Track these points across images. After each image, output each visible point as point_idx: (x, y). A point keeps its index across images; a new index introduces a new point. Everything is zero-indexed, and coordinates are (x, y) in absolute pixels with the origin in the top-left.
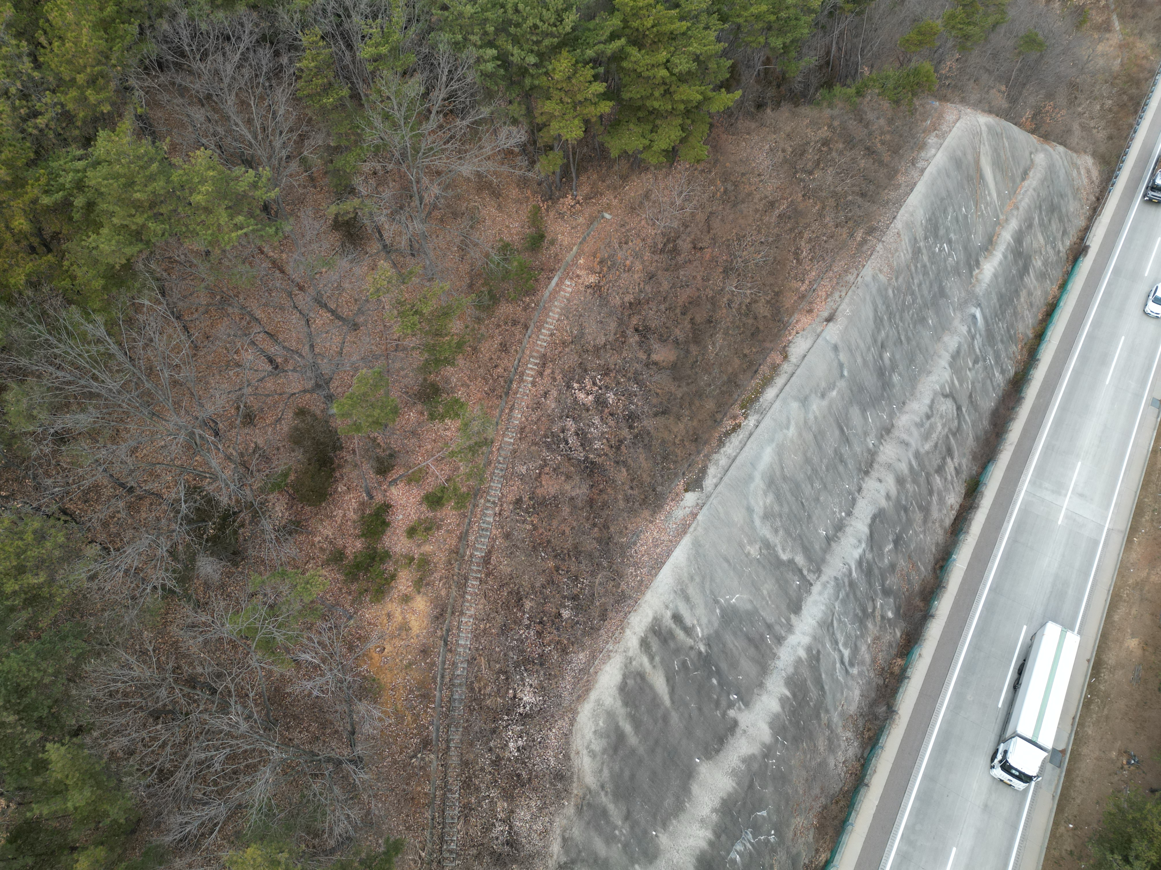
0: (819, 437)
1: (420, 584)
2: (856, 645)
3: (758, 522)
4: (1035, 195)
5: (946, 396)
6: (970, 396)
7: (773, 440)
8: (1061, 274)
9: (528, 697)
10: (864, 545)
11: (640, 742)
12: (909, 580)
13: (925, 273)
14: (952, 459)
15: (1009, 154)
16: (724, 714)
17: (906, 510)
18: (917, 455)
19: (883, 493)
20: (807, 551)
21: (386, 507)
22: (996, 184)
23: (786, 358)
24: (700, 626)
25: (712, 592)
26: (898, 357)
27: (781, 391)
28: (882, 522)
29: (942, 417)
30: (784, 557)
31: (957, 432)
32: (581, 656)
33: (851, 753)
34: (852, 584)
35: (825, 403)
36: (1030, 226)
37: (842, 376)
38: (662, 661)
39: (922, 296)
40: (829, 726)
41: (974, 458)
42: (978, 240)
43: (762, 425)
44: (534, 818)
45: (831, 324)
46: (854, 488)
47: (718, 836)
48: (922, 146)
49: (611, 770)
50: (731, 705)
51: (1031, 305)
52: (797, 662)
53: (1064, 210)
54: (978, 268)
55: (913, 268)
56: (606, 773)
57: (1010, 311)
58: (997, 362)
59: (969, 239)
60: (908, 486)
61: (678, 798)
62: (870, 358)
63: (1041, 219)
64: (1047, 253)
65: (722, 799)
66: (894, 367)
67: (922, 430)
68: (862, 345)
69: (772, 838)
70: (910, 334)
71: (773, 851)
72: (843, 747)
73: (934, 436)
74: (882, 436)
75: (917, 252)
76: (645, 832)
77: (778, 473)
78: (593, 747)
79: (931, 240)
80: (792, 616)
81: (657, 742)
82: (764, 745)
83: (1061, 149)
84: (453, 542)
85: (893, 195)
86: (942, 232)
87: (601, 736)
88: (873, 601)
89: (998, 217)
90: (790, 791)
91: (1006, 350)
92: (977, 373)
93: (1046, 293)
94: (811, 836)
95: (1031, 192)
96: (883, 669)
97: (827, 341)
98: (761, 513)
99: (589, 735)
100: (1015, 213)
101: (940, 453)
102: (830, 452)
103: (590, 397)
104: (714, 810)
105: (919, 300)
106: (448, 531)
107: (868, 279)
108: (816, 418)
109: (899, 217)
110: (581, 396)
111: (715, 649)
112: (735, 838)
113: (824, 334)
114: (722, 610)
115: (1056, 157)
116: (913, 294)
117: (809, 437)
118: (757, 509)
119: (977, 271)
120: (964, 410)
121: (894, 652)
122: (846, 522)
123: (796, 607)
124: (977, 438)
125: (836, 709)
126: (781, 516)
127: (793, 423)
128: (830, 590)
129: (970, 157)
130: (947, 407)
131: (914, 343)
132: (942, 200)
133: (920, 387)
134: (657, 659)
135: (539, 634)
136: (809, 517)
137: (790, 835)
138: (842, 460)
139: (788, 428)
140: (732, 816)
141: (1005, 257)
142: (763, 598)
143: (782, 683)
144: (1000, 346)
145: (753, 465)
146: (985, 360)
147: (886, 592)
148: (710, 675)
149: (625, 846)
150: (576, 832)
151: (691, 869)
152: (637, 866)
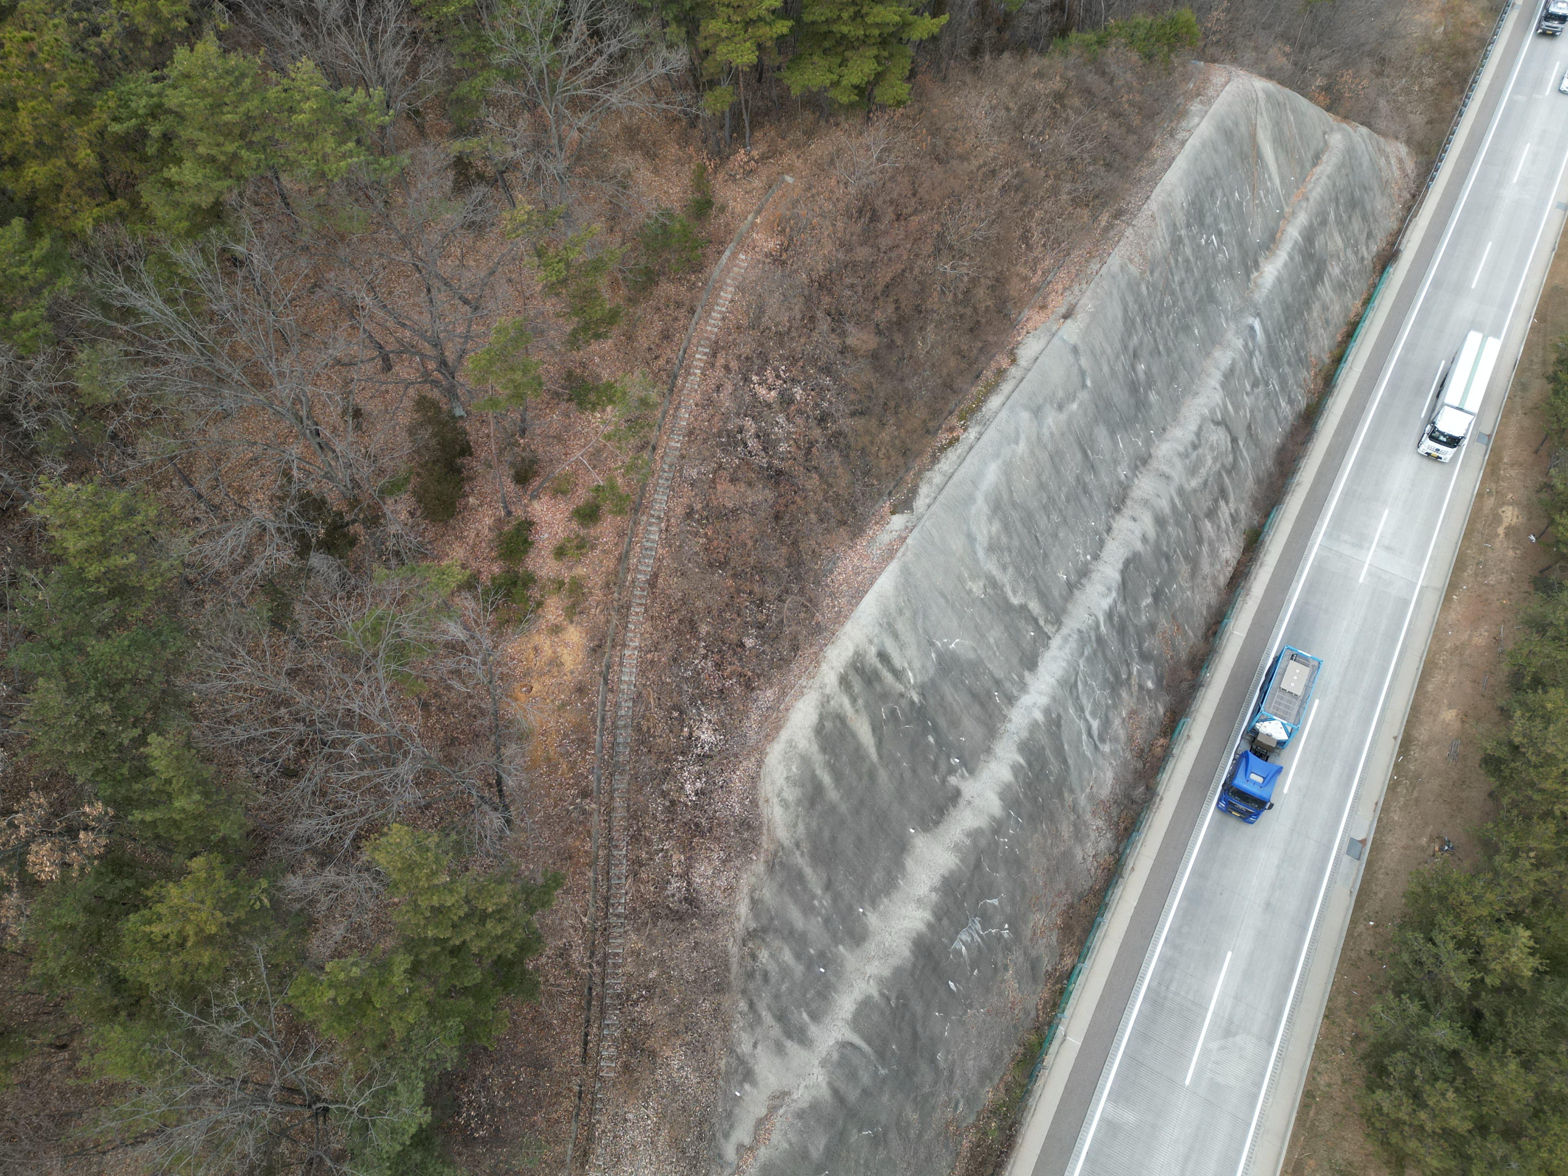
0: (1056, 458)
1: (573, 611)
2: (1107, 717)
3: (981, 554)
4: (1330, 184)
5: (1217, 423)
6: (1249, 427)
7: (998, 456)
8: (1365, 287)
9: (706, 735)
10: (1114, 594)
11: (841, 799)
12: (1173, 645)
13: (1189, 270)
14: (1227, 503)
15: (1295, 131)
16: (944, 781)
17: (1168, 558)
18: (1181, 492)
19: (1138, 534)
20: (1043, 597)
21: (527, 525)
22: (1279, 167)
23: (1014, 361)
24: (912, 670)
25: (926, 632)
26: (1155, 370)
27: (1008, 398)
28: (1137, 569)
29: (1212, 448)
30: (1015, 601)
31: (1232, 470)
32: (769, 693)
33: (1102, 845)
34: (1100, 640)
35: (1063, 417)
36: (1324, 222)
37: (1084, 386)
38: (867, 706)
39: (1185, 298)
40: (1074, 809)
41: (1255, 503)
42: (1256, 235)
43: (985, 438)
44: (717, 873)
45: (1069, 321)
46: (1102, 527)
47: (939, 919)
48: (1182, 114)
49: (807, 826)
50: (952, 770)
51: (1327, 322)
52: (1033, 726)
53: (1369, 207)
54: (1257, 270)
55: (1172, 261)
56: (801, 828)
57: (1298, 328)
58: (1282, 389)
59: (1245, 234)
60: (1170, 529)
61: (889, 873)
62: (1119, 367)
63: (1338, 216)
64: (1347, 258)
65: (943, 876)
66: (1150, 383)
67: (1187, 462)
68: (1109, 351)
69: (1005, 933)
70: (1170, 344)
71: (1007, 949)
72: (1093, 837)
73: (1203, 471)
74: (1136, 467)
75: (1176, 242)
76: (851, 909)
77: (1005, 497)
78: (785, 795)
79: (1195, 229)
80: (1026, 673)
81: (862, 802)
82: (993, 818)
83: (1364, 130)
84: (610, 563)
85: (1146, 172)
86: (1209, 220)
87: (795, 785)
88: (1128, 665)
89: (1282, 210)
90: (1027, 880)
91: (1295, 375)
92: (1257, 399)
93: (1346, 309)
94: (1054, 938)
95: (1324, 180)
96: (1142, 750)
97: (1064, 341)
98: (986, 544)
99: (781, 781)
100: (1304, 205)
101: (1211, 493)
102: (1071, 479)
103: (773, 393)
104: (934, 889)
105: (1181, 303)
106: (604, 552)
107: (1115, 268)
108: (1052, 434)
109: (1153, 196)
110: (762, 391)
111: (931, 701)
112: (960, 925)
113: (1060, 333)
114: (940, 655)
115: (1357, 139)
116: (1173, 294)
117: (1044, 457)
118: (979, 538)
119: (1256, 274)
120: (1241, 443)
121: (1156, 730)
122: (1092, 567)
123: (1031, 663)
124: (1259, 481)
125: (1083, 791)
126: (1010, 550)
127: (1023, 437)
128: (1072, 644)
129: (1243, 129)
130: (1218, 436)
131: (1175, 356)
132: (1208, 179)
133: (1184, 410)
135: (718, 666)
136: (1046, 555)
137: (1029, 933)
138: (1086, 491)
139: (1017, 442)
140: (956, 898)
141: (1292, 258)
142: (990, 647)
143: (1014, 748)
144: (1287, 369)
145: (975, 484)
146: (1267, 384)
147: (1145, 657)
148: (925, 731)
149: (827, 921)
150: (767, 894)
151: (907, 953)
152: (841, 947)
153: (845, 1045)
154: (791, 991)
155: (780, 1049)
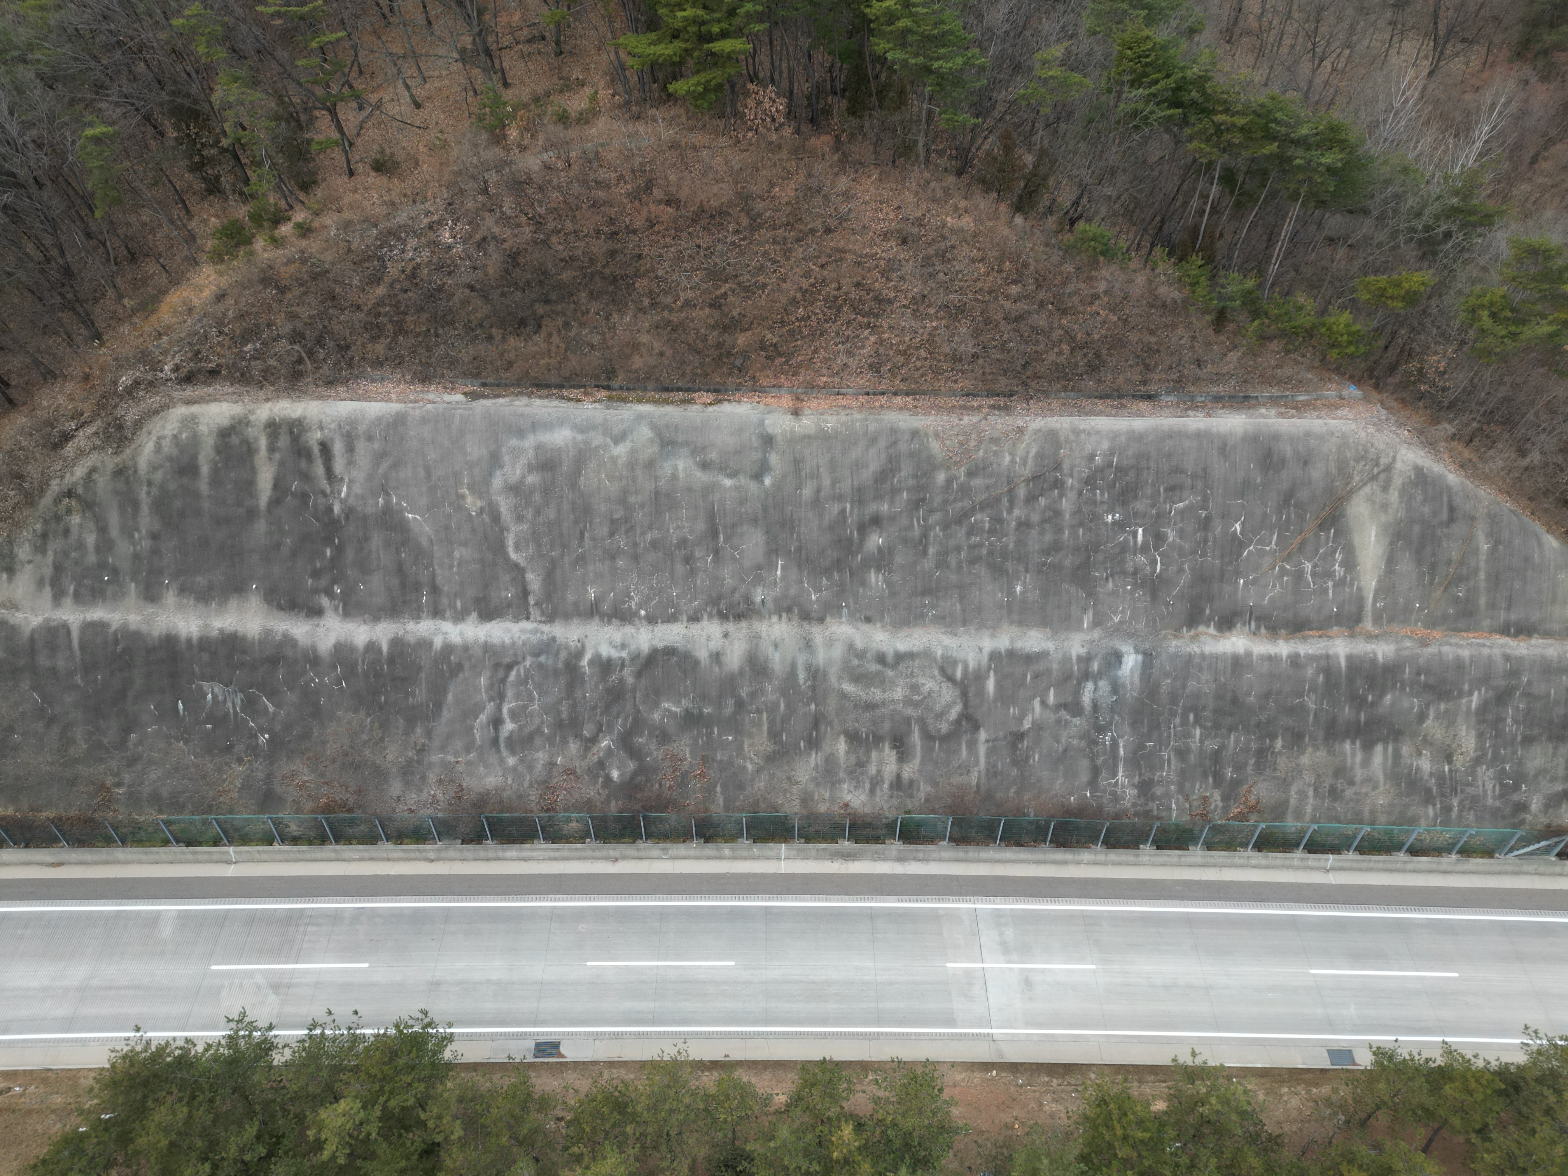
2: (531, 737)
3: (498, 482)
4: (1501, 665)
5: (949, 678)
6: (1016, 737)
7: (582, 431)
10: (627, 656)
11: (209, 496)
12: (683, 781)
13: (1052, 522)
14: (899, 758)
15: (1481, 563)
16: (316, 591)
17: (741, 706)
18: (818, 675)
19: (715, 647)
20: (551, 585)
24: (349, 488)
25: (386, 476)
26: (901, 561)
27: (652, 412)
28: (682, 670)
29: (915, 689)
30: (512, 554)
31: (936, 739)
34: (573, 669)
35: (701, 477)
36: (1439, 691)
37: (758, 477)
38: (282, 464)
39: (1021, 543)
40: (419, 750)
42: (1253, 595)
45: (790, 417)
46: (686, 608)
50: (330, 593)
51: (1333, 793)
52: (425, 641)
54: (1219, 628)
55: (1023, 493)
56: (158, 476)
57: (1246, 741)
58: (1136, 763)
59: (1224, 577)
60: (768, 686)
61: (211, 588)
62: (833, 509)
63: (1492, 714)
64: (1471, 773)
65: (236, 632)
66: (881, 565)
67: (856, 662)
68: (828, 482)
69: (262, 740)
70: (953, 560)
71: (254, 752)
72: (423, 797)
73: (877, 693)
74: (789, 610)
75: (1048, 481)
76: (160, 572)
77: (566, 469)
78: (163, 443)
79: (1103, 496)
80: (474, 615)
85: (1098, 407)
86: (1142, 507)
87: (177, 445)
88: (600, 730)
90: (316, 733)
91: (1183, 774)
92: (1060, 724)
93: (1404, 816)
95: (1497, 654)
97: (760, 421)
98: (511, 481)
99: (169, 432)
100: (1409, 643)
101: (875, 724)
102: (673, 533)
104: (221, 631)
105: (1009, 542)
108: (673, 476)
109: (1051, 419)
111: (352, 528)
112: (220, 677)
113: (768, 416)
114: (388, 507)
116: (998, 521)
117: (644, 482)
118: (507, 470)
119: (1211, 630)
120: (982, 733)
122: (637, 621)
123: (485, 612)
125: (443, 751)
126: (538, 512)
127: (628, 444)
129: (1318, 474)
130: (939, 690)
131: (953, 577)
132: (1179, 470)
133: (916, 629)
134: (277, 456)
136: (584, 560)
137: (285, 769)
138: (688, 562)
140: (230, 654)
142: (450, 555)
143: (391, 636)
144: (1169, 756)
145: (535, 426)
146: (1098, 730)
147: (629, 747)
148: (328, 541)
149: (136, 556)
150: (102, 483)
151: (156, 633)
152: (133, 585)
153: (65, 627)
154: (77, 563)
155: (40, 583)
